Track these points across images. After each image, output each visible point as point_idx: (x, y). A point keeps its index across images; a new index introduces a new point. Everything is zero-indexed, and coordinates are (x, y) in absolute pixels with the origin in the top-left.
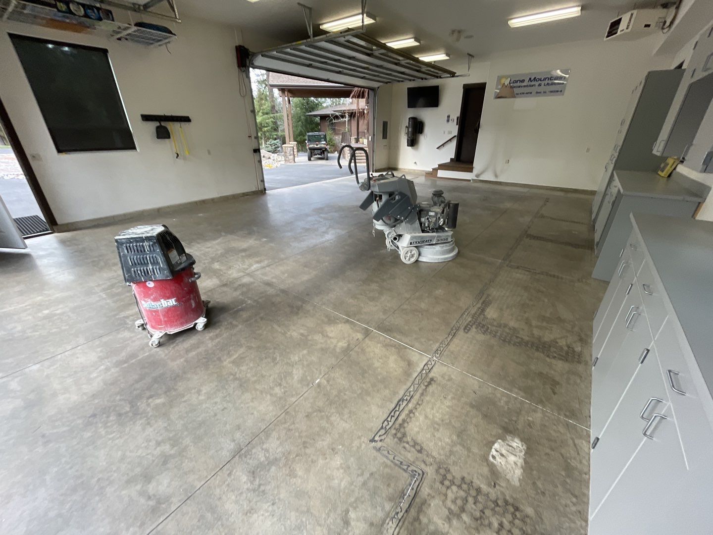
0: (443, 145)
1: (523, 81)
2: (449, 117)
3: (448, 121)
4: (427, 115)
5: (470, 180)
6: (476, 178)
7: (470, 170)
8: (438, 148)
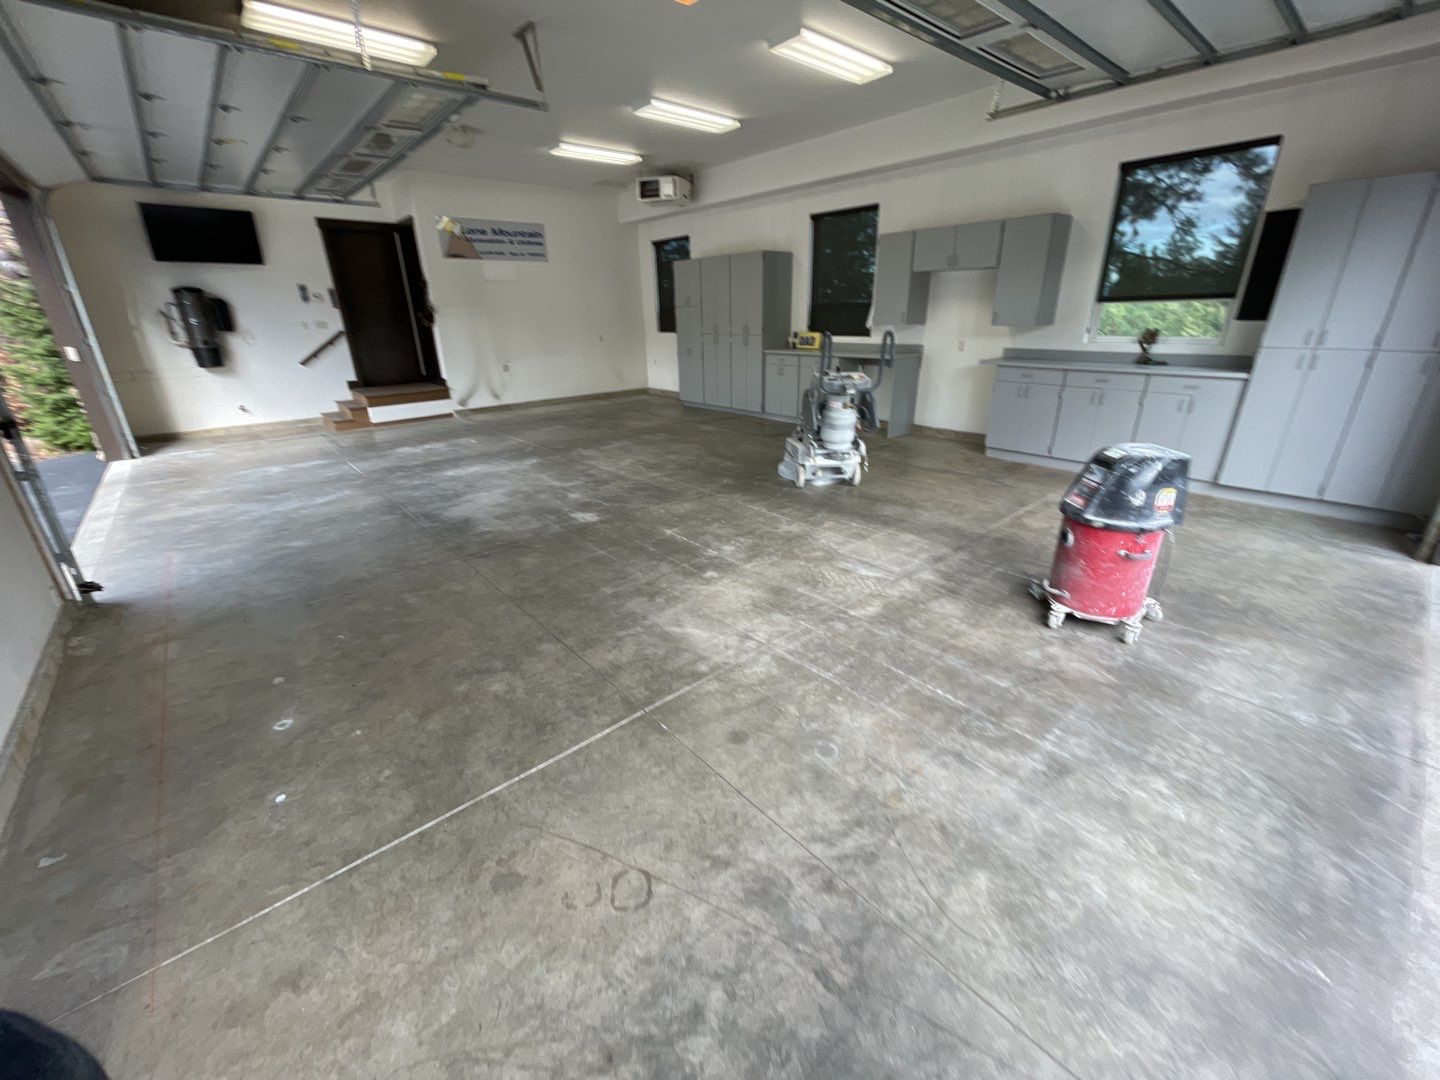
0: (315, 355)
1: (483, 232)
2: (303, 289)
3: (305, 298)
4: (222, 280)
5: (449, 415)
6: (462, 408)
7: (444, 394)
8: (304, 363)
